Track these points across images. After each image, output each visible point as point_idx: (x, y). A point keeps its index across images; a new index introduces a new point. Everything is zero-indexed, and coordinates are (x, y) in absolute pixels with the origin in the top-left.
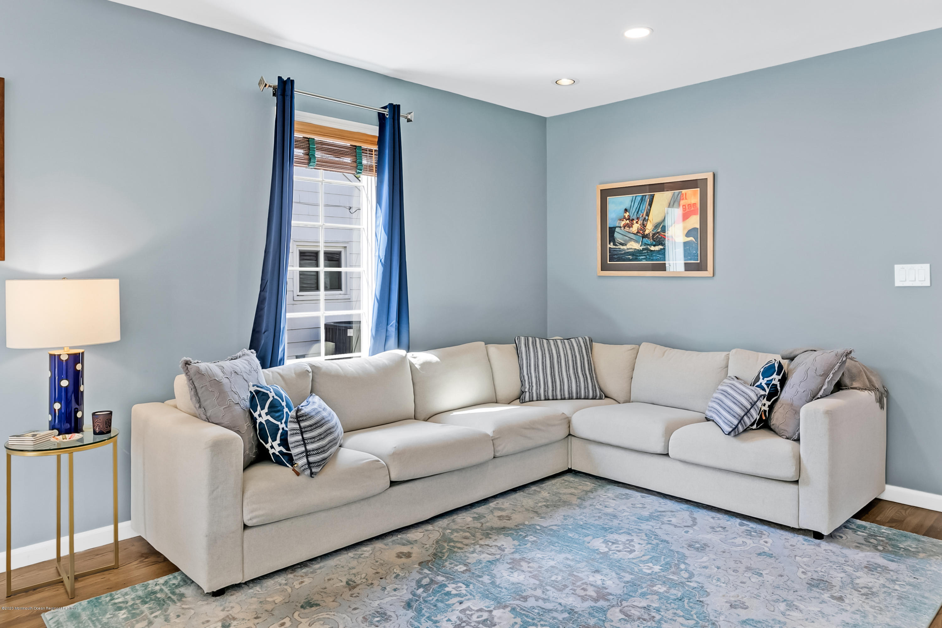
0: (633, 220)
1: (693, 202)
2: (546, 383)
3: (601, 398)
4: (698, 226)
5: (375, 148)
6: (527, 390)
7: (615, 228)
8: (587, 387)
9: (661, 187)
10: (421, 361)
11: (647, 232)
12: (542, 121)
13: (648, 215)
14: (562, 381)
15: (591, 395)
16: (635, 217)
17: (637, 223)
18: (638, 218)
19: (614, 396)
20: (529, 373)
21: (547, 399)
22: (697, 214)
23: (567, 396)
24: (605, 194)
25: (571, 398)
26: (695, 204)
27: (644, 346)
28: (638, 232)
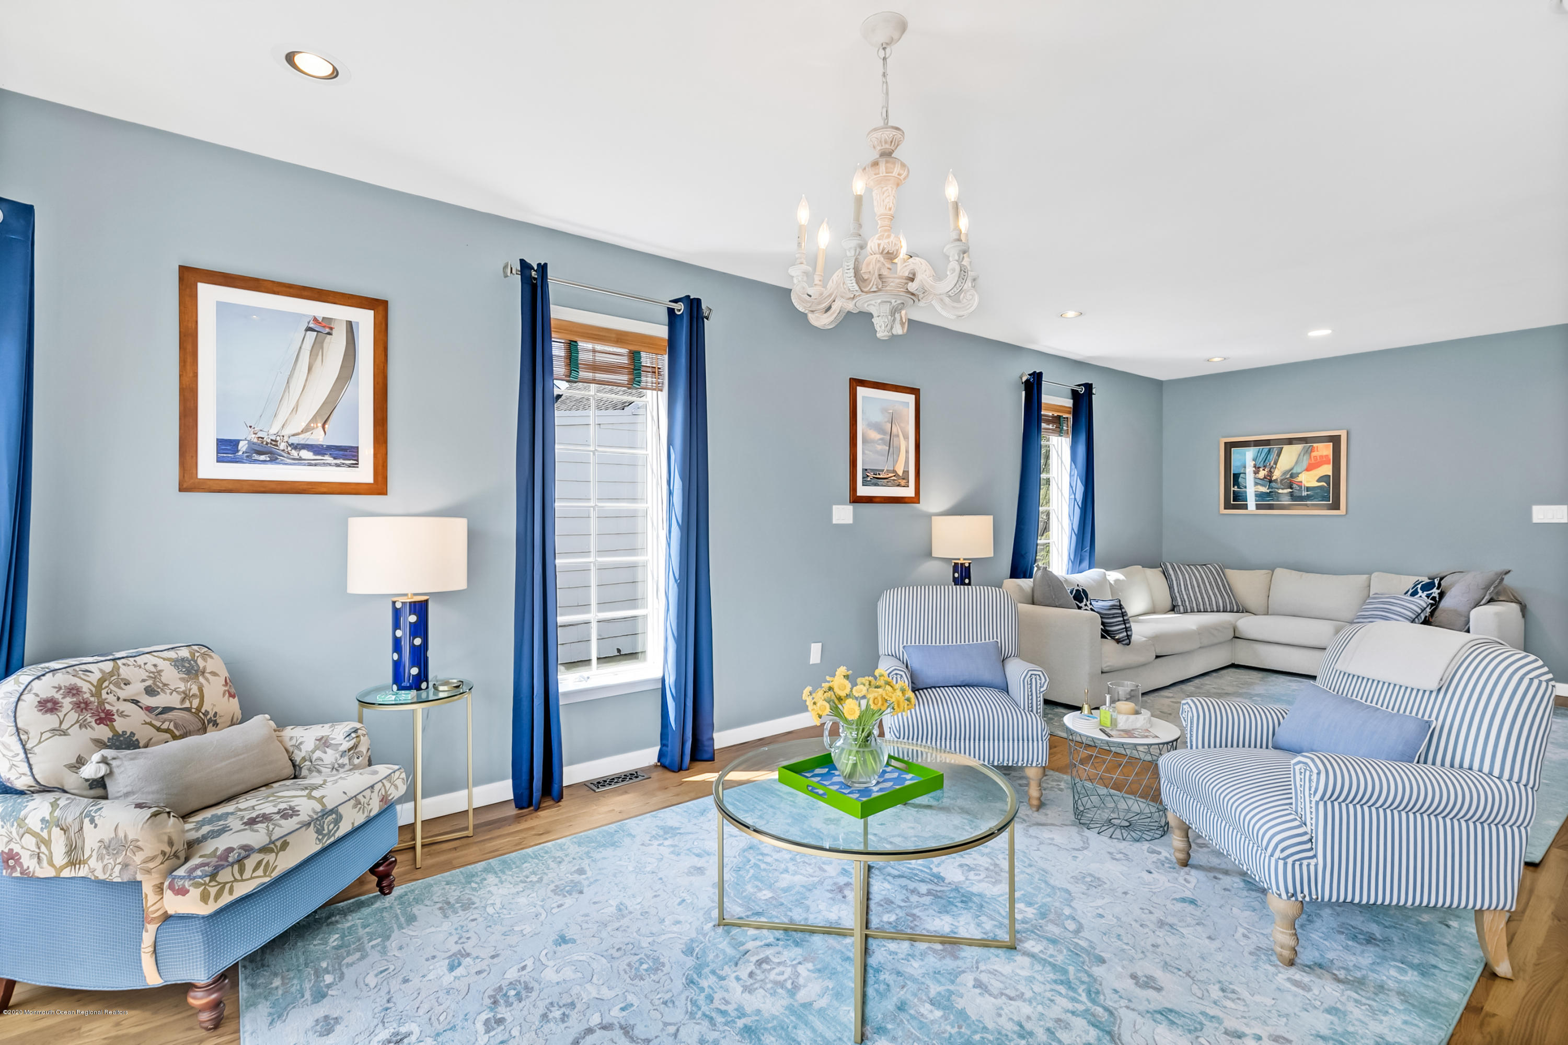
0: (1259, 468)
1: (1325, 453)
2: (1196, 599)
3: (1243, 612)
4: (1330, 473)
5: (1070, 416)
6: (1180, 603)
7: (1240, 474)
8: (1231, 603)
9: (1290, 441)
10: (1114, 579)
11: (1274, 478)
12: (1158, 385)
13: (1276, 463)
14: (1209, 598)
15: (1235, 610)
16: (1261, 465)
17: (1264, 470)
18: (1265, 466)
19: (1252, 609)
20: (1180, 592)
21: (1199, 611)
22: (1329, 464)
23: (1215, 609)
24: (1229, 446)
25: (1218, 611)
26: (1327, 456)
27: (1278, 571)
28: (1265, 478)
